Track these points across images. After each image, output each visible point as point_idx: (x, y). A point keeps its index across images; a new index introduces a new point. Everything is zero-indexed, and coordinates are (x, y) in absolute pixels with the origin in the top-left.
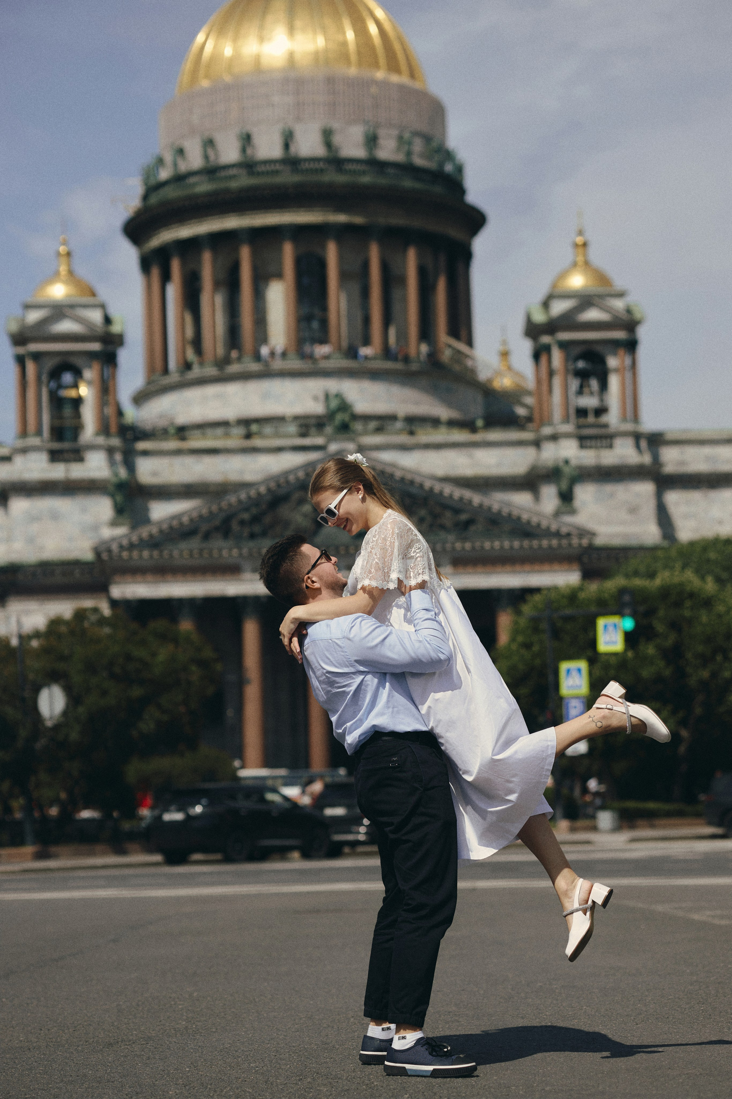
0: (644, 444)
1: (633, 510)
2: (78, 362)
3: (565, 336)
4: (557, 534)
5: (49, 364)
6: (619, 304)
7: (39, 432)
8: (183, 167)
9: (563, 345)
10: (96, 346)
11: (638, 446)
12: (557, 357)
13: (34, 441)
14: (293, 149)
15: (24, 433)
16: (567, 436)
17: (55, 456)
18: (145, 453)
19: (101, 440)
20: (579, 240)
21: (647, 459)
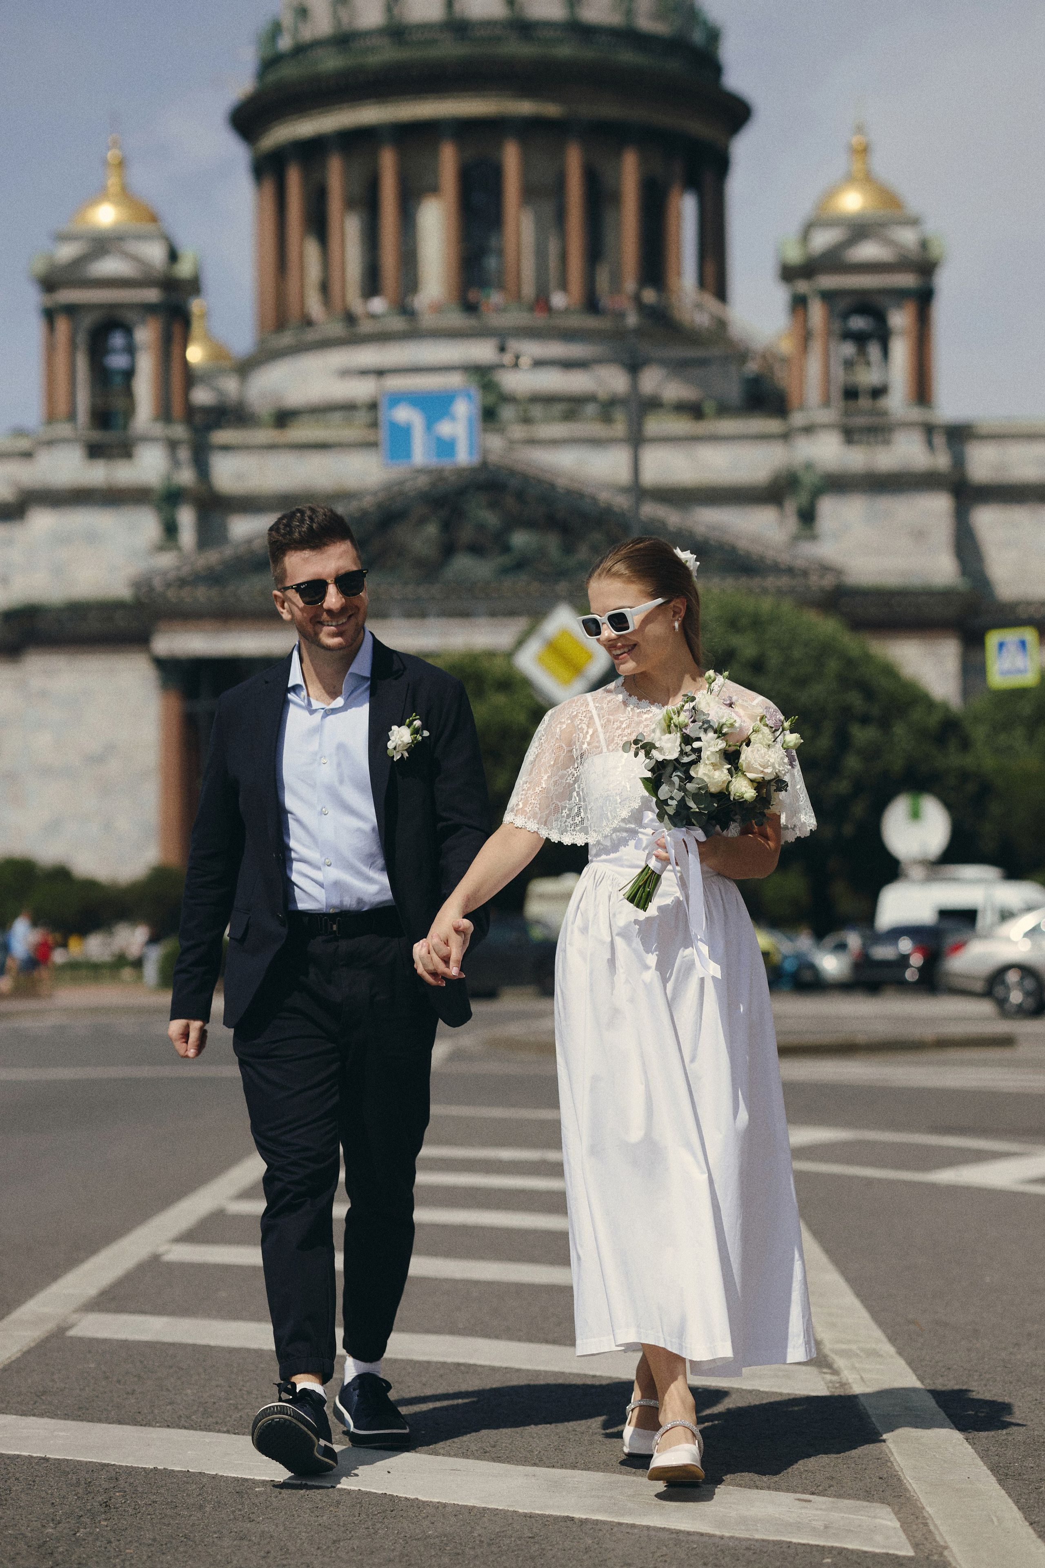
0: (940, 440)
1: (919, 535)
2: (130, 316)
3: (829, 282)
4: (790, 571)
5: (87, 321)
6: (908, 237)
7: (72, 416)
8: (308, 33)
9: (828, 296)
10: (152, 295)
11: (930, 443)
12: (817, 312)
13: (64, 429)
14: (457, 7)
15: (51, 418)
16: (825, 426)
17: (95, 451)
18: (226, 448)
19: (158, 429)
20: (855, 140)
21: (942, 461)
